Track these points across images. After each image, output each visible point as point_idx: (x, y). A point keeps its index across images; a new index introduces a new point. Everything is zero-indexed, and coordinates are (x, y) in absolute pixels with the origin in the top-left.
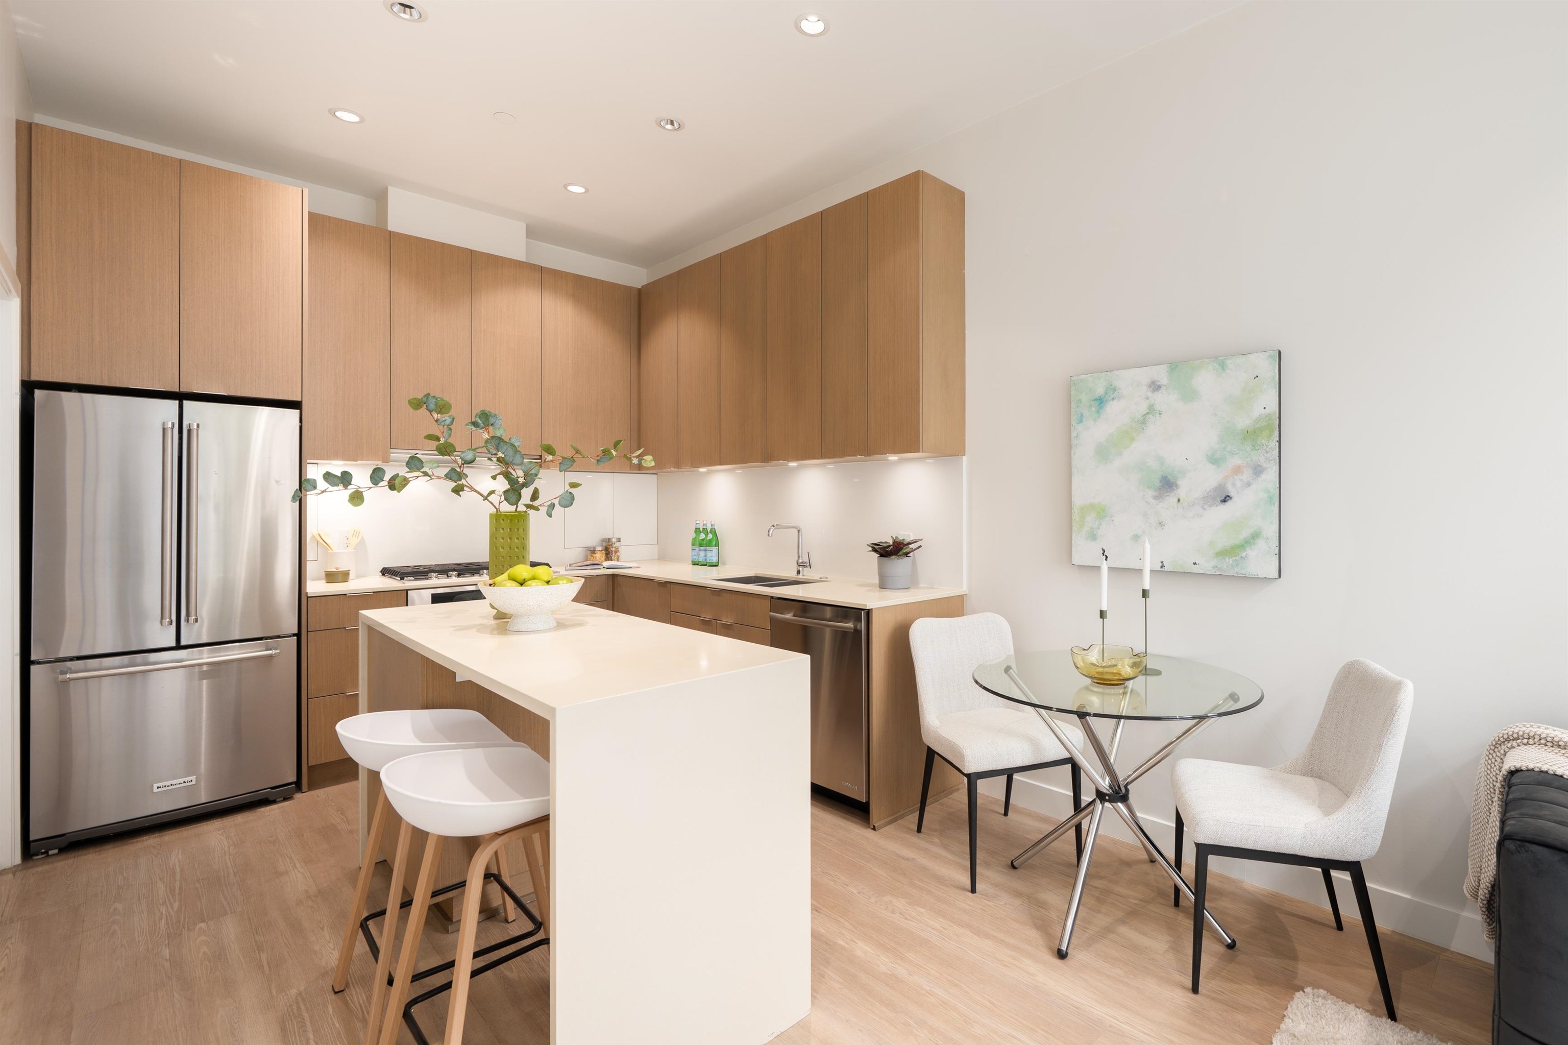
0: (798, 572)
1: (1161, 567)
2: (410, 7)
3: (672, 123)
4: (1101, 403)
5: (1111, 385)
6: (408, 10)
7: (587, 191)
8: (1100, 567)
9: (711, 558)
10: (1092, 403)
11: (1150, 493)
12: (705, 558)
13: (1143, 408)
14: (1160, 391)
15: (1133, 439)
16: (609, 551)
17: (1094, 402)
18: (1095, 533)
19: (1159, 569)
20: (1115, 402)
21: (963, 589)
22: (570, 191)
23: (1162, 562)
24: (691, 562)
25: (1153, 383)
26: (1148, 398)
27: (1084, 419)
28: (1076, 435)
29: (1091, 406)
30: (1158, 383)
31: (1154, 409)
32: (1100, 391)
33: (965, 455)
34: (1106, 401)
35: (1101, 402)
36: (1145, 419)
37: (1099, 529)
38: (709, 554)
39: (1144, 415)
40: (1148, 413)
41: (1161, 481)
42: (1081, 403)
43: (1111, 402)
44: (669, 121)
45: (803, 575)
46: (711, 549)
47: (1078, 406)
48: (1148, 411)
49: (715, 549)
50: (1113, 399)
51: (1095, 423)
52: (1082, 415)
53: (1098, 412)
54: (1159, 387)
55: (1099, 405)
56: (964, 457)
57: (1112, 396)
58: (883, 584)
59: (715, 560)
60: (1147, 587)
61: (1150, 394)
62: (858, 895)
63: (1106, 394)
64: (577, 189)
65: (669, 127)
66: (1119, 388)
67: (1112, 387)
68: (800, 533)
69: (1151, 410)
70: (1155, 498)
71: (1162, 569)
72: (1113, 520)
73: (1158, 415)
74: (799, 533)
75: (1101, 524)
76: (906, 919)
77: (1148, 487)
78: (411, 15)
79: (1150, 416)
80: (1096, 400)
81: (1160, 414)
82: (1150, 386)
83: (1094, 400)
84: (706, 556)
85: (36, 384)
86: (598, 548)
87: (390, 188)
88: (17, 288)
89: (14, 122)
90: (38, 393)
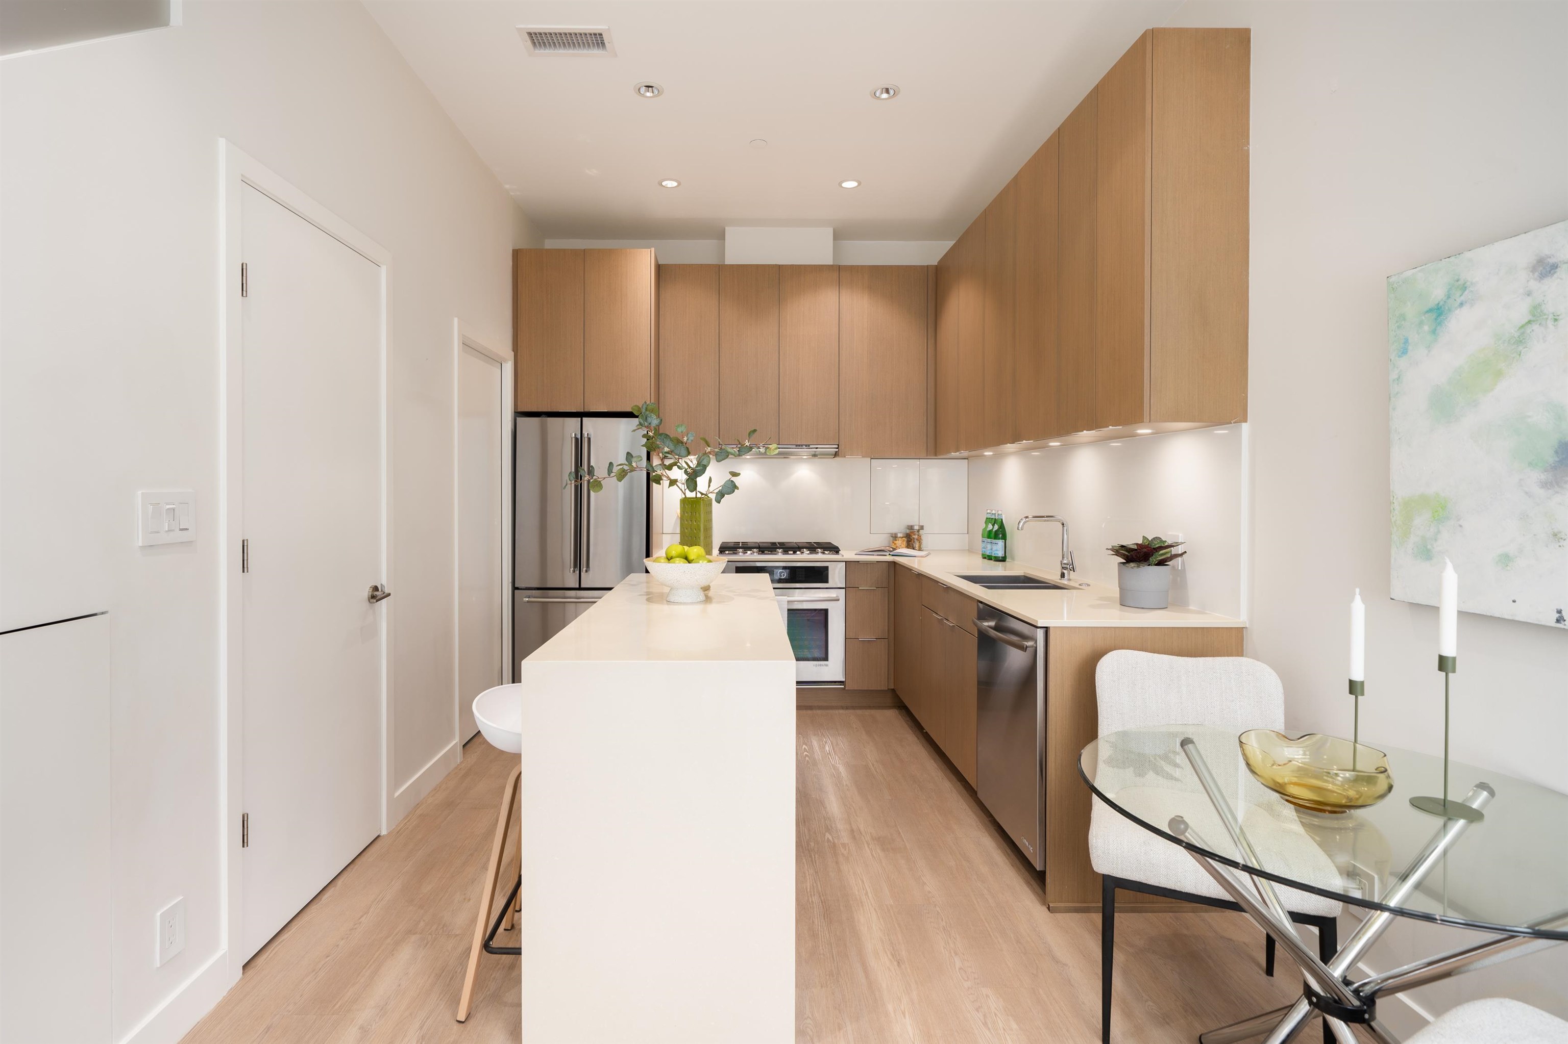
0: (1063, 575)
1: (1558, 621)
2: (652, 87)
3: (887, 91)
4: (1440, 315)
5: (1458, 281)
6: (650, 89)
7: (859, 184)
8: (1439, 608)
9: (996, 552)
10: (1423, 318)
11: (1535, 476)
12: (990, 551)
13: (1520, 312)
14: (1555, 275)
15: (1499, 374)
16: (911, 538)
17: (1426, 316)
18: (1429, 547)
19: (1552, 623)
20: (1465, 308)
21: (1241, 619)
22: (845, 188)
23: (1559, 612)
24: (981, 556)
25: (1541, 261)
26: (1529, 294)
27: (1410, 348)
28: (1396, 377)
29: (1421, 323)
30: (1552, 261)
31: (1542, 311)
32: (1438, 294)
33: (1246, 421)
34: (1449, 310)
35: (1439, 313)
36: (1523, 333)
37: (1436, 540)
38: (995, 547)
39: (1522, 327)
40: (1529, 322)
41: (1556, 452)
42: (1405, 320)
43: (1457, 311)
44: (884, 90)
45: (1069, 580)
46: (996, 541)
47: (1399, 327)
48: (1530, 318)
49: (1001, 543)
50: (1461, 304)
51: (1429, 351)
52: (1406, 341)
53: (1434, 332)
54: (1554, 267)
55: (1436, 319)
56: (1244, 425)
57: (1459, 301)
58: (1125, 601)
59: (1000, 554)
60: (1449, 651)
61: (1534, 285)
62: (957, 969)
63: (1449, 297)
64: (850, 184)
65: (885, 96)
66: (1472, 283)
67: (1459, 283)
68: (1065, 528)
69: (1537, 315)
70: (1545, 485)
71: (1558, 625)
72: (1461, 526)
73: (1550, 323)
74: (1063, 527)
75: (1439, 532)
76: (985, 1024)
77: (1530, 464)
78: (653, 92)
79: (1535, 327)
80: (1430, 310)
81: (1556, 320)
82: (1534, 269)
83: (1427, 312)
84: (991, 549)
85: (519, 414)
86: (899, 535)
87: (726, 228)
88: (510, 355)
89: (511, 251)
90: (518, 419)
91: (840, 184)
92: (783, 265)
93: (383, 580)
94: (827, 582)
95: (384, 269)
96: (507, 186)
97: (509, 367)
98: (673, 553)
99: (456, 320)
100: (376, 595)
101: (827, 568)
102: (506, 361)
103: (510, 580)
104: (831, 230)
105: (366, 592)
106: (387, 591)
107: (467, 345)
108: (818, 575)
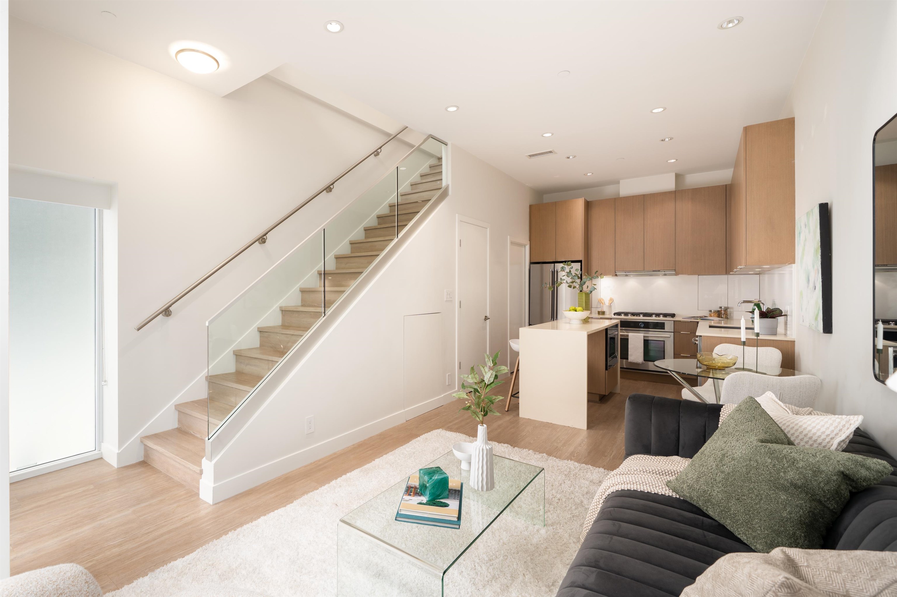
11: (807, 285)
13: (804, 237)
15: (804, 255)
16: (721, 313)
18: (802, 307)
21: (794, 338)
22: (670, 162)
27: (798, 244)
29: (799, 237)
33: (794, 263)
36: (805, 243)
37: (802, 304)
40: (805, 240)
41: (808, 278)
43: (801, 234)
51: (800, 246)
53: (800, 240)
57: (801, 231)
61: (805, 230)
64: (672, 161)
66: (802, 227)
72: (803, 300)
77: (806, 281)
82: (805, 225)
85: (531, 263)
86: (713, 311)
87: (620, 181)
88: (528, 242)
89: (529, 206)
90: (531, 265)
91: (667, 161)
92: (646, 194)
93: (488, 315)
94: (664, 329)
95: (488, 229)
96: (527, 185)
97: (528, 247)
98: (571, 309)
99: (509, 236)
100: (486, 318)
101: (664, 323)
102: (527, 245)
103: (528, 322)
104: (674, 173)
105: (484, 318)
106: (489, 318)
107: (512, 243)
108: (660, 326)
